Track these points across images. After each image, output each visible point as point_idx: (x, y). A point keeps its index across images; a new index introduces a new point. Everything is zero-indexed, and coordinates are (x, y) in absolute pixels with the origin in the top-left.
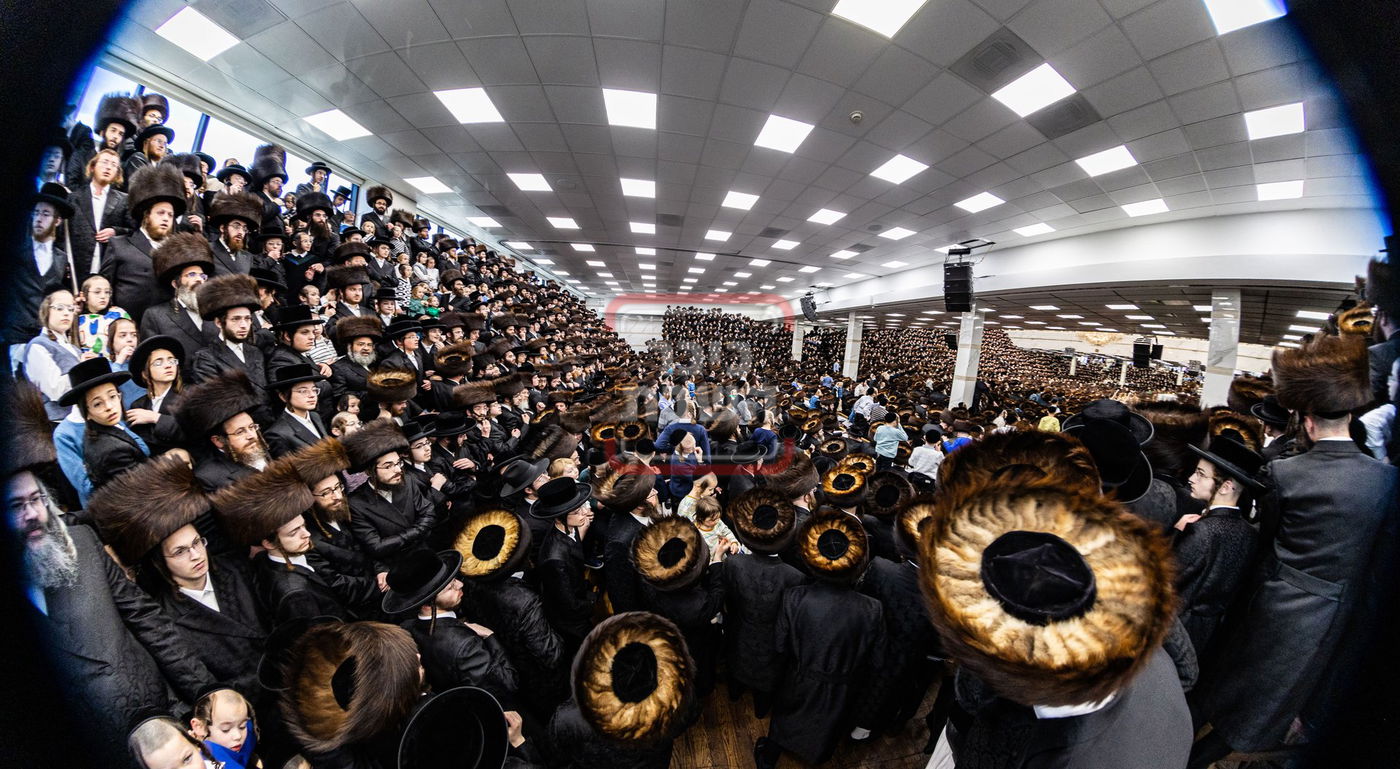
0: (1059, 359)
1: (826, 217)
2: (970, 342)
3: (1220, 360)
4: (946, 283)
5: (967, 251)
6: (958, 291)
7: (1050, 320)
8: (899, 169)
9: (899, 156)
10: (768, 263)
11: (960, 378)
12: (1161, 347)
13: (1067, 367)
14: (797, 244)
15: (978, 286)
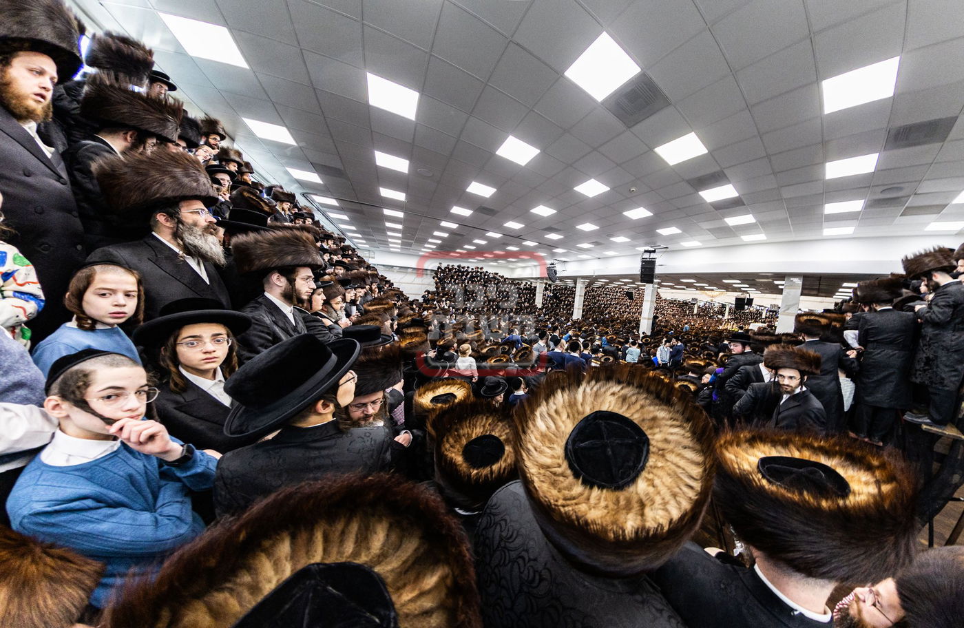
0: (686, 304)
1: (543, 211)
2: (650, 299)
3: (788, 309)
4: (642, 268)
5: (654, 251)
6: (648, 272)
7: (689, 286)
8: (592, 188)
9: (593, 180)
10: (500, 235)
11: (645, 318)
12: (753, 299)
13: (693, 308)
14: (523, 226)
15: (658, 270)
